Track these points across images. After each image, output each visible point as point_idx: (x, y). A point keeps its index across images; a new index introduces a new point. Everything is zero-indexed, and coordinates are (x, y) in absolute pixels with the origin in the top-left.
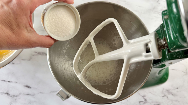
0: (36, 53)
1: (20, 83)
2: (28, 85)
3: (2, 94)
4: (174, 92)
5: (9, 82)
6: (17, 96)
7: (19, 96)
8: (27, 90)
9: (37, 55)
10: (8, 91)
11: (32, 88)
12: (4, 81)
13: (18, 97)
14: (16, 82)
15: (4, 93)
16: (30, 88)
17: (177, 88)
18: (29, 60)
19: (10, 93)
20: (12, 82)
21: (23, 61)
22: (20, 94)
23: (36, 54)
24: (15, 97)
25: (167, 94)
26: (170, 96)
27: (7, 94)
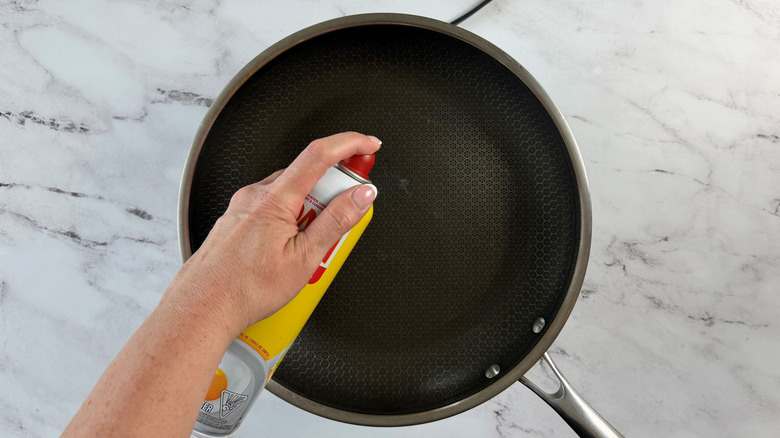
0: (163, 92)
1: (112, 201)
2: (142, 208)
3: (54, 237)
4: (651, 251)
5: (75, 194)
6: (104, 244)
7: (111, 244)
8: (138, 226)
9: (166, 101)
10: (73, 227)
11: (155, 219)
12: (58, 191)
13: (108, 248)
14: (100, 198)
15: (59, 232)
16: (150, 218)
17: (666, 239)
18: (141, 119)
19: (82, 232)
20: (84, 195)
21: (117, 121)
22: (116, 237)
23: (163, 97)
24: (98, 247)
25: (623, 256)
26: (635, 266)
27: (73, 235)
